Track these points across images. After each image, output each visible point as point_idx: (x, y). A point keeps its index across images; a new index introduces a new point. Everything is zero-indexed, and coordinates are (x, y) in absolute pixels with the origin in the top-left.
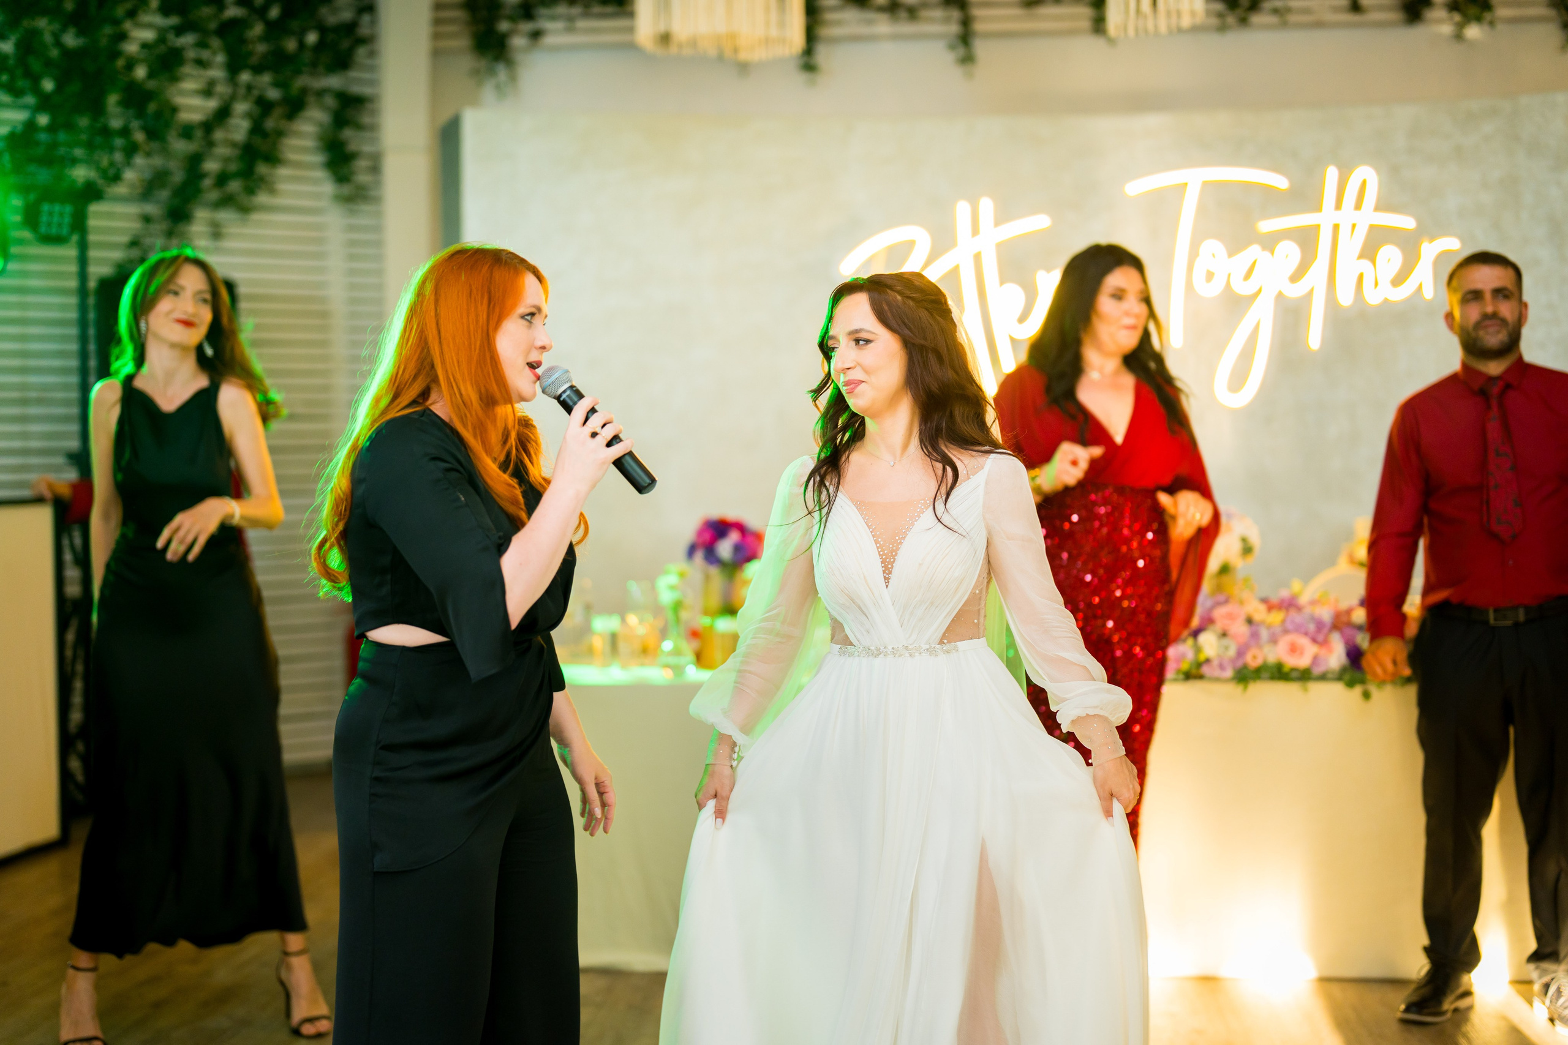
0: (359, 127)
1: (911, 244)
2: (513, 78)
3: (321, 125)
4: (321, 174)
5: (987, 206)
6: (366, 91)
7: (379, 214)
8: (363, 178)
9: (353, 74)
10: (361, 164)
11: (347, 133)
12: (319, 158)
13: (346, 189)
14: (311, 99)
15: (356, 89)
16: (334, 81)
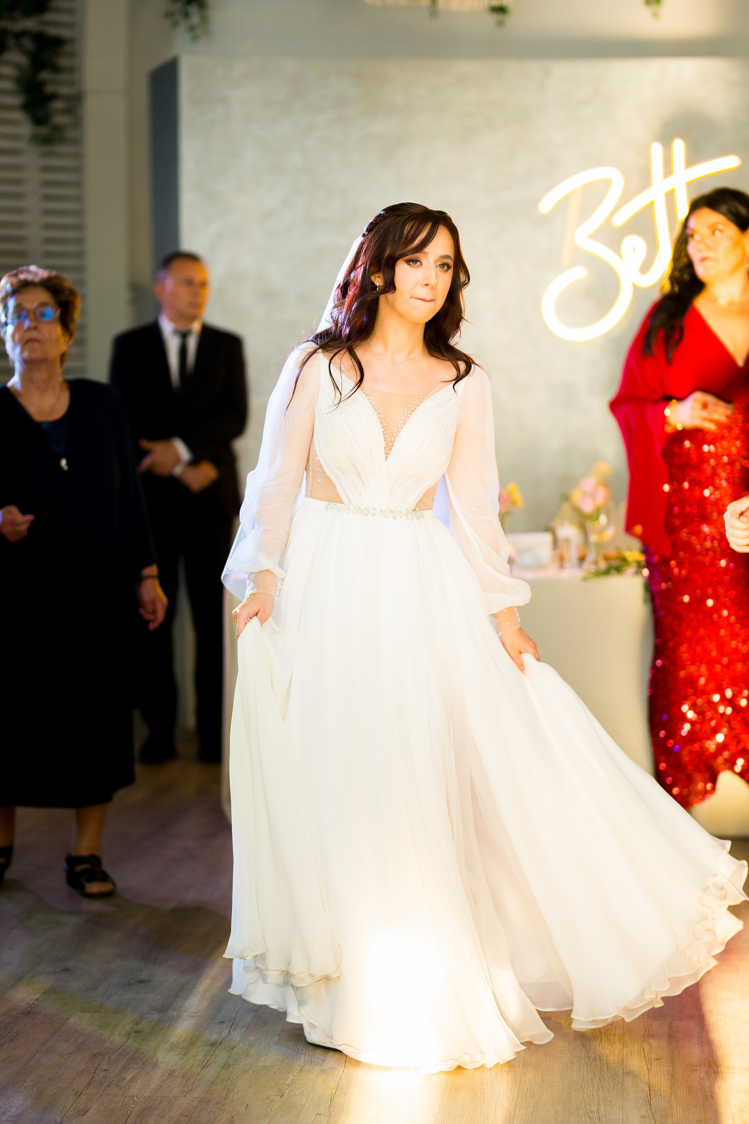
0: (56, 69)
1: (607, 183)
2: (204, 20)
3: (18, 66)
4: (18, 115)
5: (679, 146)
6: (63, 33)
7: (78, 156)
8: (60, 119)
9: (49, 16)
10: (58, 105)
11: (45, 75)
12: (17, 100)
13: (43, 131)
14: (11, 42)
15: (52, 31)
16: (30, 24)
